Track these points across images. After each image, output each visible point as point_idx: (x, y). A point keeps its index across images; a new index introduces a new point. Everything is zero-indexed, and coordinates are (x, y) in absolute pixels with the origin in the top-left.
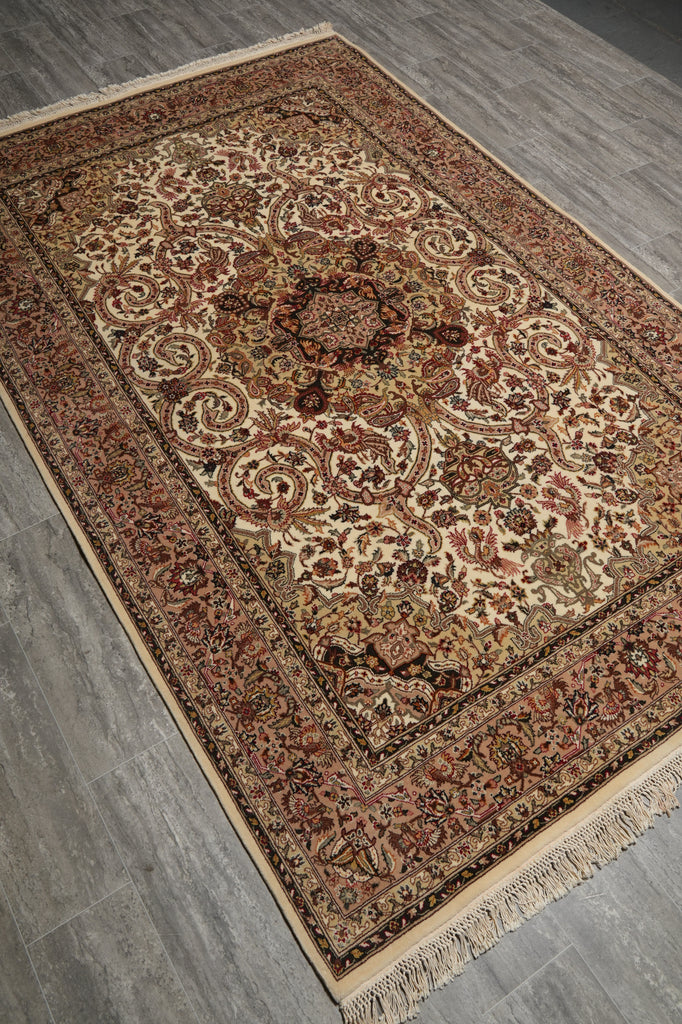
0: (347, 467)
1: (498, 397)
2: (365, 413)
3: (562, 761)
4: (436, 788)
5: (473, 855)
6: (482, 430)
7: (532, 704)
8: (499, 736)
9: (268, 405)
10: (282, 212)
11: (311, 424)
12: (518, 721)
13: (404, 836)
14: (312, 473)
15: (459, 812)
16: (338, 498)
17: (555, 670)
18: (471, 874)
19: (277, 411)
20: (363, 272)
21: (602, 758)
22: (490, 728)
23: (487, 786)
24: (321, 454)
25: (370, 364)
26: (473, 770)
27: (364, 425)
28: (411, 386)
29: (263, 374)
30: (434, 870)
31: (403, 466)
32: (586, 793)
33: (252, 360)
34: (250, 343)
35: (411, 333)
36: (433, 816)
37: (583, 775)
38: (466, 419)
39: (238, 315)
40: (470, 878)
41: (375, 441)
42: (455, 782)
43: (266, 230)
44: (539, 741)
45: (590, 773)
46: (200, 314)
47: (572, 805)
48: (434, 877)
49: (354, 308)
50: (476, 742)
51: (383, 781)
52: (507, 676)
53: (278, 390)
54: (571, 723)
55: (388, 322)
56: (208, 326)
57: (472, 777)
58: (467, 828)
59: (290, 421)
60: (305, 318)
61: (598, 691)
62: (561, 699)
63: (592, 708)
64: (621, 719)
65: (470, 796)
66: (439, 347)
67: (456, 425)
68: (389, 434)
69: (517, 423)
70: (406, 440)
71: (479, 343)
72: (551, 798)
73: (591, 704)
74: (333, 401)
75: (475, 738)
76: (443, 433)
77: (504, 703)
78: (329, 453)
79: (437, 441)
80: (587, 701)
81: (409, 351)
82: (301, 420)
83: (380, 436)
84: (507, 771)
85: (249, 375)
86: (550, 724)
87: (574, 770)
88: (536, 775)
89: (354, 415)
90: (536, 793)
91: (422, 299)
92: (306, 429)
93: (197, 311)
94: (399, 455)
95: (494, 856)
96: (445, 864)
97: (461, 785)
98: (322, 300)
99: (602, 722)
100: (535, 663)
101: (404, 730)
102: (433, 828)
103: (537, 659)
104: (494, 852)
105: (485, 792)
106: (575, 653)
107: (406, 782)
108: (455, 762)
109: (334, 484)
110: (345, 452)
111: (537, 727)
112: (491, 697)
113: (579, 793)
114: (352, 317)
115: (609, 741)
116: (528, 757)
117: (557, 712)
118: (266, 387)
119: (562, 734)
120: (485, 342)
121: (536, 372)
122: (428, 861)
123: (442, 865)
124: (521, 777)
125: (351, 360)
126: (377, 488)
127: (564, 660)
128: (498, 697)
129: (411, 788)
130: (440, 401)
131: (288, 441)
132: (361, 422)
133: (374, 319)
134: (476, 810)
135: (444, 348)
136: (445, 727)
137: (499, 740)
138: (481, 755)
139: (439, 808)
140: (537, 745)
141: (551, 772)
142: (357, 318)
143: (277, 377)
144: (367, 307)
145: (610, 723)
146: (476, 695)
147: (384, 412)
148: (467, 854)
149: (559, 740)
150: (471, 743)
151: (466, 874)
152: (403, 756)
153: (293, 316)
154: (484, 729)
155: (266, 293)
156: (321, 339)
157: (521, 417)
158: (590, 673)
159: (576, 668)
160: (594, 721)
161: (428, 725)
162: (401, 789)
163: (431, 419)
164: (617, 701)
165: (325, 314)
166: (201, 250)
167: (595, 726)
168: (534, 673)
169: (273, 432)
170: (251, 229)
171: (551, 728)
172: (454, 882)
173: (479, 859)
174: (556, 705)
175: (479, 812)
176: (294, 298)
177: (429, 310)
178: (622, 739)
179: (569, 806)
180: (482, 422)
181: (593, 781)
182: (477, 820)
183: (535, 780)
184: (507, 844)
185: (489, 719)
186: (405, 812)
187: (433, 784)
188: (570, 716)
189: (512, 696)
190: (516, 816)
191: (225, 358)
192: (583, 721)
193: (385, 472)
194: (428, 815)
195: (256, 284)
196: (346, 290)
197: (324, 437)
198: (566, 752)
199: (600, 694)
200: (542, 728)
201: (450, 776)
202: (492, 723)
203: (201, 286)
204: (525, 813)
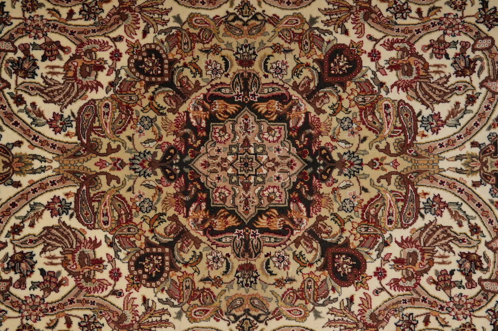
0: (444, 281)
1: (448, 78)
2: (390, 222)
6: (476, 124)
9: (324, 310)
10: (24, 116)
11: (374, 283)
14: (432, 319)
16: (476, 314)
19: (336, 305)
20: (191, 93)
24: (415, 296)
25: (329, 175)
27: (406, 233)
28: (382, 155)
29: (280, 292)
31: (475, 229)
33: (251, 291)
34: (225, 279)
35: (313, 104)
38: (454, 130)
39: (173, 267)
41: (430, 236)
43: (49, 156)
46: (148, 309)
49: (240, 139)
53: (309, 288)
55: (282, 118)
56: (173, 311)
59: (357, 301)
60: (224, 200)
66: (348, 90)
67: (456, 145)
68: (429, 217)
69: (489, 84)
70: (446, 205)
71: (368, 46)
74: (357, 243)
76: (458, 164)
78: (418, 288)
79: (464, 176)
81: (335, 124)
82: (362, 290)
83: (426, 226)
85: (272, 307)
89: (387, 235)
91: (272, 60)
92: (377, 292)
93: (141, 309)
94: (460, 225)
98: (206, 165)
109: (459, 306)
110: (426, 271)
114: (252, 150)
118: (298, 298)
120: (370, 38)
121: (440, 15)
125: (312, 191)
126: (487, 270)
130: (419, 139)
131: (381, 318)
132: (399, 234)
133: (270, 130)
135: (353, 86)
142: (256, 146)
143: (292, 280)
144: (246, 125)
147: (400, 204)
153: (213, 211)
155: (159, 217)
156: (265, 203)
157: (485, 74)
163: (434, 164)
165: (230, 176)
166: (37, 250)
169: (361, 325)
170: (34, 172)
176: (185, 193)
177: (292, 64)
180: (467, 117)
191: (232, 318)
193: (472, 251)
195: (137, 220)
196: (207, 129)
197: (396, 281)
203: (102, 285)
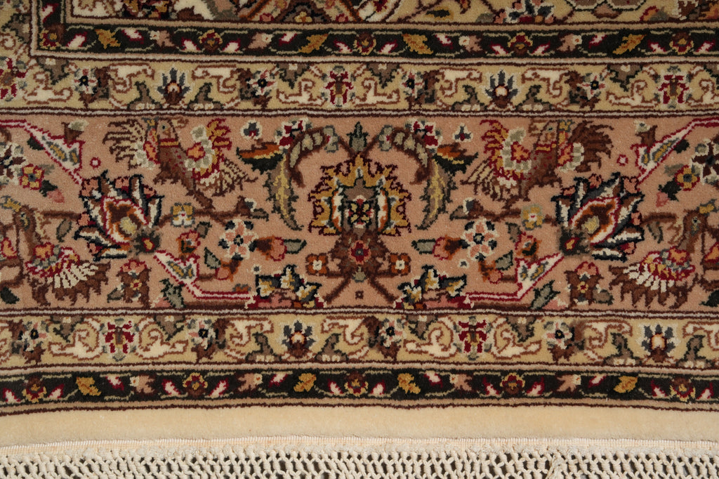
3: (459, 299)
4: (148, 181)
5: (129, 358)
7: (492, 141)
8: (367, 161)
12: (432, 156)
13: (11, 235)
15: (163, 258)
17: (610, 96)
18: (95, 392)
21: (554, 350)
22: (358, 133)
23: (262, 246)
26: (256, 195)
30: (26, 336)
32: (460, 394)
36: (103, 231)
37: (484, 356)
40: (87, 398)
42: (199, 195)
44: (444, 227)
45: (503, 361)
47: (411, 396)
48: (15, 350)
50: (307, 142)
51: (43, 95)
52: (486, 46)
54: (548, 238)
57: (243, 207)
58: (156, 298)
61: (671, 207)
62: (567, 173)
63: (624, 236)
64: (671, 300)
65: (210, 242)
72: (375, 355)
73: (628, 224)
75: (311, 132)
77: (431, 100)
80: (624, 212)
84: (327, 244)
86: (497, 208)
87: (473, 333)
88: (382, 290)
90: (353, 324)
95: (169, 387)
96: (58, 338)
97: (208, 208)
99: (619, 277)
100: (575, 53)
101: (165, 16)
102: (85, 254)
103: (589, 48)
104: (177, 381)
105: (247, 255)
106: (693, 89)
107: (93, 130)
108: (231, 155)
111: (463, 197)
112: (414, 69)
113: (445, 384)
115: (601, 327)
116: (392, 244)
117: (535, 193)
119: (506, 246)
122: (28, 311)
123: (51, 337)
124: (346, 274)
127: (652, 89)
128: (429, 78)
129: (94, 147)
134: (201, 278)
136: (261, 67)
137: (359, 169)
138: (295, 176)
139: (127, 224)
140: (433, 233)
141: (421, 305)
145: (639, 292)
146: (383, 41)
148: (118, 349)
149: (490, 255)
150: (293, 138)
151: (86, 386)
152: (124, 71)
154: (344, 127)
158: (687, 158)
159: (664, 126)
160: (603, 266)
161: (228, 39)
162: (71, 136)
164: (696, 257)
167: (598, 277)
168: (554, 75)
171: (493, 220)
172: (51, 385)
173: (135, 374)
174: (546, 176)
175: (206, 285)
178: (636, 343)
179: (402, 395)
181: (494, 381)
182: (188, 298)
183: (373, 298)
184: (214, 383)
185: (372, 112)
186: (47, 188)
187: (149, 170)
188: (558, 220)
189: (462, 96)
190: (277, 342)
192: (578, 249)
194: (93, 224)
198: (487, 287)
199: (672, 217)
200: (475, 208)
201: (197, 176)
202: (371, 127)
204: (298, 349)
